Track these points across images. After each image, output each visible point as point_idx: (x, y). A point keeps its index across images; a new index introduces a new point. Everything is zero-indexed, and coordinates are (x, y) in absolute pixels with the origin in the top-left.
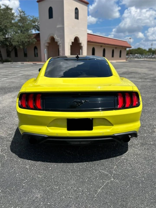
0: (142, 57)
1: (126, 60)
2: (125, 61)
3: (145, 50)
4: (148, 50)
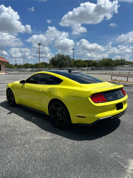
0: (14, 70)
1: (6, 73)
2: (4, 73)
3: (12, 65)
4: (14, 65)
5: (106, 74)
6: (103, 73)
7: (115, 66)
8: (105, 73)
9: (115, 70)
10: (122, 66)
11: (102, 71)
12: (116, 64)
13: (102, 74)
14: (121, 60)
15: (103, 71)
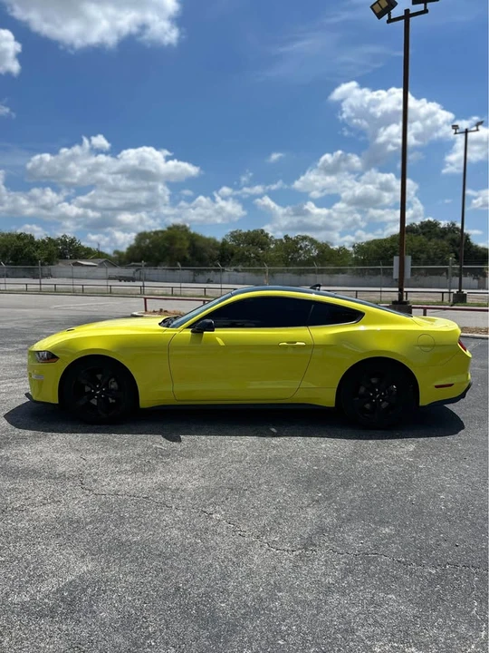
5: (56, 292)
6: (29, 287)
7: (50, 260)
8: (38, 287)
9: (50, 276)
10: (74, 261)
11: (37, 281)
12: (49, 254)
13: (40, 292)
14: (64, 242)
15: (44, 281)
